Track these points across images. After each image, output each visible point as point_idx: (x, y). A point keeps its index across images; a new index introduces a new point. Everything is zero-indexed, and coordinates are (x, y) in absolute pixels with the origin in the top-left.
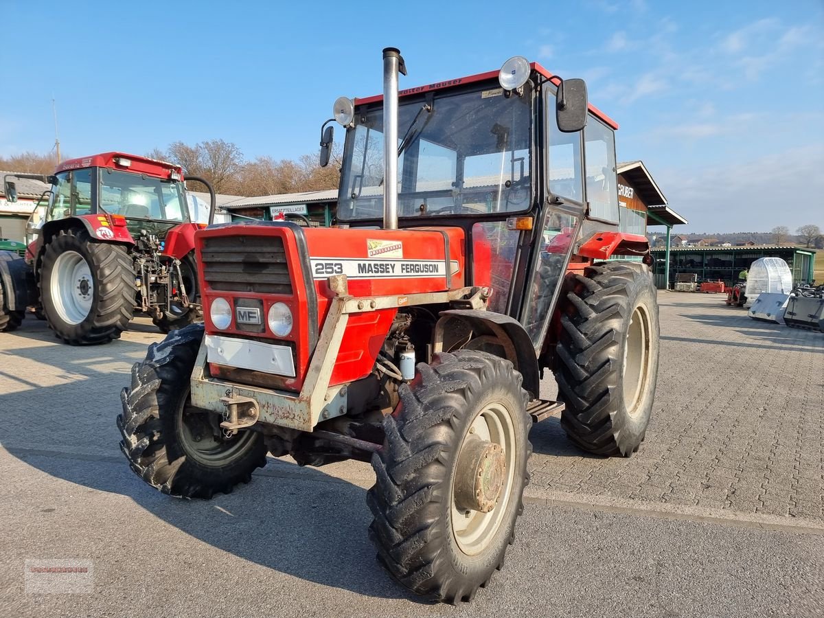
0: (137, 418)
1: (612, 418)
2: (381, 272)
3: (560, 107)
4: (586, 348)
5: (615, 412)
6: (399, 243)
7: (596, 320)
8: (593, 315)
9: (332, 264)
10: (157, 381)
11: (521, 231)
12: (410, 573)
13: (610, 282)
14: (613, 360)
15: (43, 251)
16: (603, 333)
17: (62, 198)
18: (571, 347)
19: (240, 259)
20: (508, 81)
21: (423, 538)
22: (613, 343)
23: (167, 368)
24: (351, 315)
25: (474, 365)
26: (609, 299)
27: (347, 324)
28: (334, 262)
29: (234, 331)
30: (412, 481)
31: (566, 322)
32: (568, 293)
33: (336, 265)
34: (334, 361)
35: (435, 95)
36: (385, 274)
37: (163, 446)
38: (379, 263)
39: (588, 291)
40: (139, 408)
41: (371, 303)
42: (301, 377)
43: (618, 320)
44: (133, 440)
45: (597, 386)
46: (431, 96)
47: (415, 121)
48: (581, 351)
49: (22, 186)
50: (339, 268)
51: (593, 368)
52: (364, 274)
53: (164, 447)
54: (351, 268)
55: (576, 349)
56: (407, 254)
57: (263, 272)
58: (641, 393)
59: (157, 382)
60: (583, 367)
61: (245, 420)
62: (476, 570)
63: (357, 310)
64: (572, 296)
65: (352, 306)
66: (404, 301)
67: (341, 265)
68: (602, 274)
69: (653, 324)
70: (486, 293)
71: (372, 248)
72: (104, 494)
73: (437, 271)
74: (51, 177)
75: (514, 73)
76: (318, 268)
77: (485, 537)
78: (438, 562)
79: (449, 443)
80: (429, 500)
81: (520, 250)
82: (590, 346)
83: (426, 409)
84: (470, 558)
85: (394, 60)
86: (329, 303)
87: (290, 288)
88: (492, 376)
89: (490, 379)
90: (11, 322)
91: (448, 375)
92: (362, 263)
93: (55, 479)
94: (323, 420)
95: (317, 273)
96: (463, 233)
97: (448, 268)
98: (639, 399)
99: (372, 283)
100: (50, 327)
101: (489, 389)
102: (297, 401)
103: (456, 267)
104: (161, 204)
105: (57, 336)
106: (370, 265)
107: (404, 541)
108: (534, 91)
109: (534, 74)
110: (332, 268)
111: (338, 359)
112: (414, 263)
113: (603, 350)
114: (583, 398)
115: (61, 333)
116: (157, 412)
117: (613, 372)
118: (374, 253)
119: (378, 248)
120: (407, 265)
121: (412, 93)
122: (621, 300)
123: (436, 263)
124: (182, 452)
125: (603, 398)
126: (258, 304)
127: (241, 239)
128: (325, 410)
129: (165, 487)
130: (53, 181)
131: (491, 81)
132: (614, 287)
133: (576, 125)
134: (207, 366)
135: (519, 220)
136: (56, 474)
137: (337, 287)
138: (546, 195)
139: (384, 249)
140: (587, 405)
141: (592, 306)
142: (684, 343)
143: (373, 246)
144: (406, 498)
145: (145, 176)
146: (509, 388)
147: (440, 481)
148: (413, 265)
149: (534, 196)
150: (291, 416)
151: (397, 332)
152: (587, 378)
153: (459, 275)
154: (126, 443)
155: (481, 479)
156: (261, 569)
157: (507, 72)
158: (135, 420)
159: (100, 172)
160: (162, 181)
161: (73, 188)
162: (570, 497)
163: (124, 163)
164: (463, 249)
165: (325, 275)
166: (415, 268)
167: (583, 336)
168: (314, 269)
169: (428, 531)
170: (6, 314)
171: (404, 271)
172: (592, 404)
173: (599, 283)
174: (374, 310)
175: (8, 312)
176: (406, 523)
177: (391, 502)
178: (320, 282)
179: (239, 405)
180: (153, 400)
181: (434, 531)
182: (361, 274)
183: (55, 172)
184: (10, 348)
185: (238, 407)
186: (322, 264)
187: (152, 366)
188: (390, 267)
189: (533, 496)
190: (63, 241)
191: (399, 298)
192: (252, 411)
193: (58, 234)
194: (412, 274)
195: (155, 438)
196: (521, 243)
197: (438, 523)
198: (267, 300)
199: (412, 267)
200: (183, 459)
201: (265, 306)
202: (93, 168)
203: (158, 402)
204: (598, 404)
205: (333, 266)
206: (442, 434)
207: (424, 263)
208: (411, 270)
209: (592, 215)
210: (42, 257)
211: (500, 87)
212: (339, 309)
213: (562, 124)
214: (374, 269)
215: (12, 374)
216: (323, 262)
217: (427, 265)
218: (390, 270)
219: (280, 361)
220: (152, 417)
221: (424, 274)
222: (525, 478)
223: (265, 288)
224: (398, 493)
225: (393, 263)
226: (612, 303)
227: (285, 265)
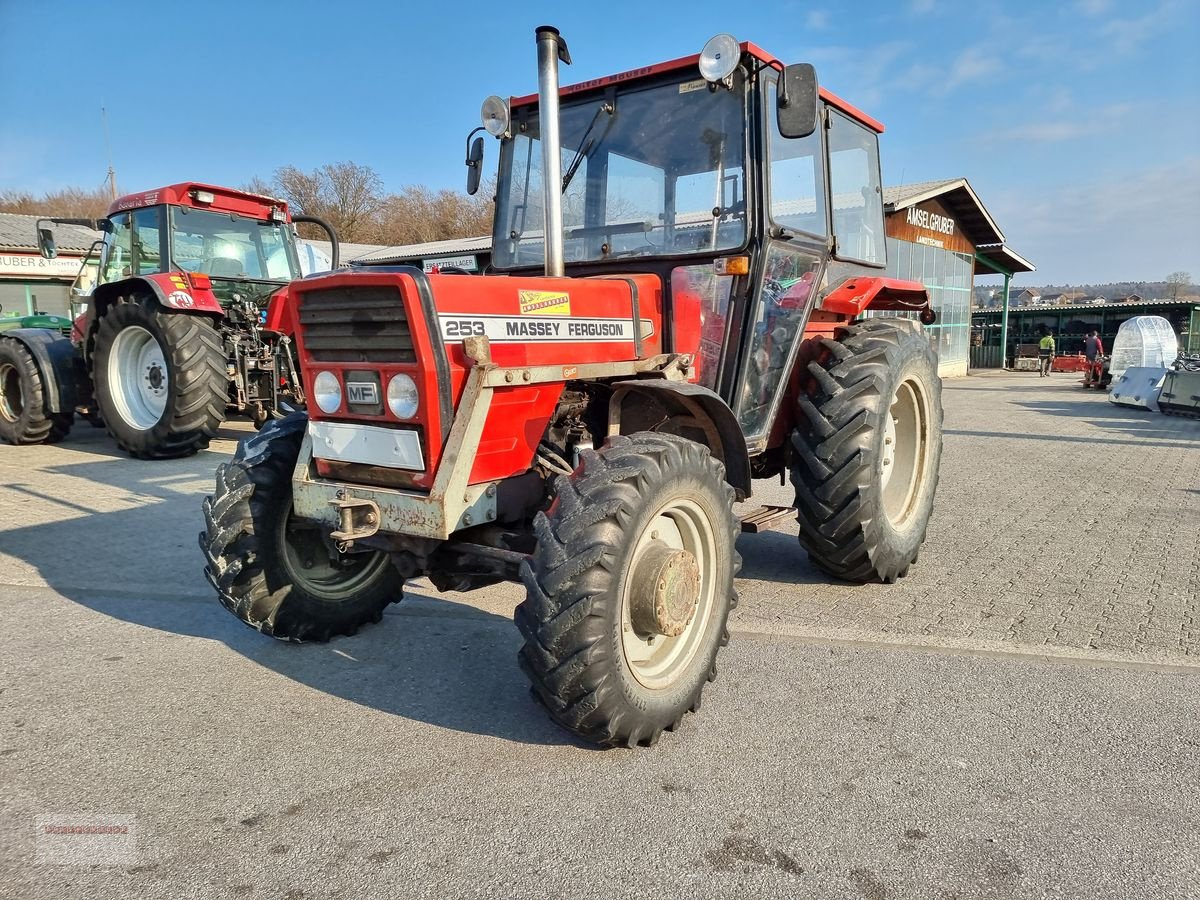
0: (225, 534)
1: (864, 529)
2: (540, 334)
3: (782, 103)
4: (830, 436)
5: (869, 521)
6: (565, 295)
7: (843, 397)
8: (840, 391)
9: (470, 323)
10: (250, 485)
11: (735, 276)
12: (570, 705)
13: (864, 346)
14: (864, 451)
15: (95, 327)
16: (853, 414)
17: (119, 253)
18: (811, 435)
19: (348, 318)
20: (711, 70)
21: (582, 659)
22: (866, 428)
23: (263, 469)
24: (497, 389)
25: (652, 449)
26: (862, 369)
27: (492, 402)
28: (473, 320)
29: (346, 415)
30: (568, 590)
31: (805, 402)
32: (808, 363)
33: (475, 324)
34: (476, 450)
35: (618, 90)
36: (545, 337)
37: (260, 572)
38: (536, 322)
39: (835, 359)
40: (227, 522)
41: (524, 374)
42: (431, 472)
43: (874, 396)
44: (221, 563)
45: (844, 486)
46: (610, 93)
47: (591, 128)
48: (823, 439)
49: (62, 235)
50: (479, 328)
51: (838, 463)
52: (515, 337)
53: (263, 573)
54: (496, 329)
55: (817, 438)
56: (577, 310)
57: (379, 334)
58: (913, 498)
59: (250, 487)
60: (825, 461)
61: (363, 529)
62: (659, 706)
63: (505, 384)
64: (815, 367)
65: (497, 377)
66: (571, 373)
67: (482, 323)
68: (855, 335)
69: (932, 404)
70: (685, 361)
71: (525, 302)
72: (188, 639)
73: (621, 334)
74: (103, 221)
75: (718, 57)
76: (449, 326)
77: (674, 669)
78: (603, 691)
79: (615, 544)
80: (588, 613)
81: (733, 303)
82: (834, 433)
83: (587, 503)
84: (650, 692)
85: (551, 43)
86: (467, 374)
87: (412, 354)
88: (678, 464)
89: (675, 467)
90: (56, 429)
91: (617, 461)
92: (512, 321)
93: (121, 623)
94: (463, 527)
95: (449, 334)
96: (659, 281)
97: (637, 329)
98: (910, 506)
99: (527, 349)
100: (110, 435)
101: (672, 478)
102: (427, 501)
103: (648, 328)
104: (261, 256)
105: (120, 447)
106: (523, 324)
107: (560, 665)
108: (747, 82)
109: (746, 57)
110: (470, 328)
111: (481, 449)
112: (588, 323)
113: (851, 437)
114: (826, 503)
115: (126, 443)
116: (251, 526)
117: (864, 467)
118: (529, 308)
119: (535, 301)
120: (577, 325)
121: (586, 88)
122: (879, 370)
123: (619, 323)
124: (288, 580)
125: (851, 503)
126: (374, 377)
127: (348, 291)
128: (466, 514)
129: (265, 625)
130: (106, 226)
131: (689, 70)
132: (869, 353)
133: (801, 128)
134: (313, 462)
135: (729, 262)
136: (122, 616)
137: (475, 352)
138: (766, 226)
139: (543, 303)
140: (831, 512)
141: (838, 379)
142: (1007, 439)
143: (528, 299)
144: (561, 611)
145: (236, 216)
146: (704, 479)
147: (605, 590)
148: (585, 325)
149: (750, 228)
150: (421, 521)
151: (569, 417)
152: (831, 476)
153: (653, 339)
154: (212, 568)
155: (663, 594)
156: (390, 719)
157: (709, 56)
158: (223, 537)
159: (172, 212)
160: (259, 224)
161: (135, 237)
162: (803, 631)
163: (205, 197)
164: (660, 303)
165: (461, 337)
166: (588, 329)
167: (826, 420)
168: (444, 329)
169: (589, 651)
170: (47, 418)
171: (573, 333)
172: (838, 511)
173: (850, 347)
174: (528, 383)
175: (50, 416)
176: (561, 643)
177: (543, 618)
178: (454, 346)
179: (355, 509)
180: (246, 511)
181: (596, 652)
182: (511, 337)
183: (108, 214)
184: (54, 465)
185: (353, 512)
186: (455, 323)
187: (242, 467)
188: (552, 327)
189: (754, 631)
190: (122, 312)
191: (564, 368)
192: (372, 517)
193: (115, 302)
194: (585, 336)
195: (250, 561)
196: (734, 294)
197: (601, 642)
198: (385, 371)
199: (584, 328)
200: (288, 588)
201: (383, 379)
202: (161, 206)
203: (252, 513)
204: (845, 510)
205: (471, 326)
206: (608, 533)
207: (602, 323)
208: (583, 331)
209: (839, 254)
210: (94, 336)
211: (701, 78)
212: (479, 381)
213: (785, 127)
214: (529, 330)
215: (58, 498)
216: (458, 320)
217: (606, 325)
218: (553, 331)
219: (403, 451)
220: (244, 533)
221: (602, 336)
222: (731, 600)
223: (380, 356)
224: (552, 606)
225: (556, 322)
226: (867, 373)
227: (405, 324)
